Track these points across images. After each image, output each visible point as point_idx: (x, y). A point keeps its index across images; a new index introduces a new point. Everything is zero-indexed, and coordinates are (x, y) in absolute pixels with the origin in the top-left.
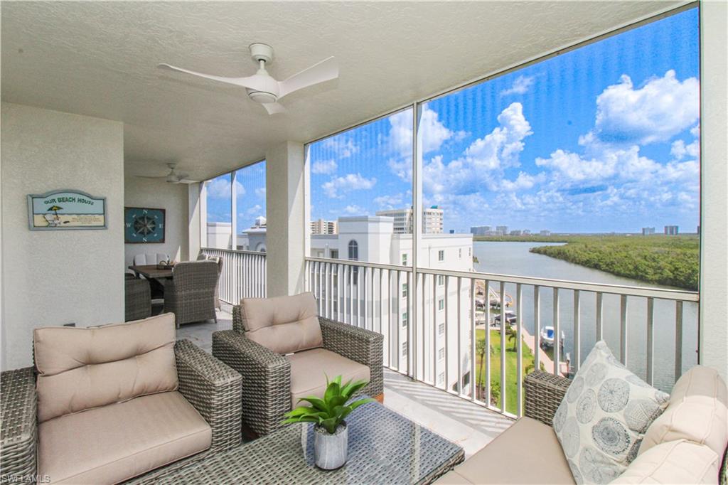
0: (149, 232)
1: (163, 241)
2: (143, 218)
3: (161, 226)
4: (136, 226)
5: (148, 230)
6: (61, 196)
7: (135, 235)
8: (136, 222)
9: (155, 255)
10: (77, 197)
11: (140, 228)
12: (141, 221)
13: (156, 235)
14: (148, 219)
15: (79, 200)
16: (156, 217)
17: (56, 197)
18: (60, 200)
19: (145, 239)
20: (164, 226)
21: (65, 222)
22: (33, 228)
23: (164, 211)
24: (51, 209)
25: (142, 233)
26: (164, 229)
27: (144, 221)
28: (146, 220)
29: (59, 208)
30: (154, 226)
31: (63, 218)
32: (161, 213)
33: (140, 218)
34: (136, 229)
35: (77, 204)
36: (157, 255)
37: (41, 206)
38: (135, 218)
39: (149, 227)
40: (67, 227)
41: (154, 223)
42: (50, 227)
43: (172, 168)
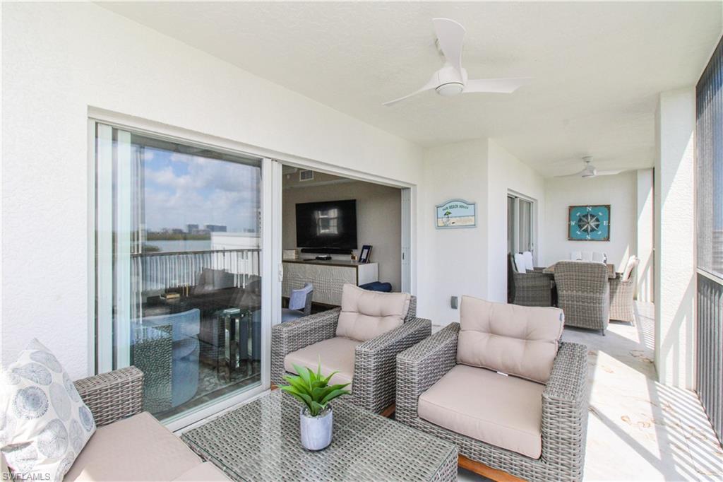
0: (593, 230)
1: (608, 239)
2: (586, 216)
3: (605, 223)
4: (580, 223)
5: (592, 227)
6: (450, 204)
7: (579, 233)
8: (580, 220)
9: (592, 253)
10: (459, 204)
11: (584, 226)
12: (584, 219)
13: (600, 233)
14: (592, 216)
15: (460, 206)
16: (600, 214)
17: (448, 205)
18: (451, 207)
19: (588, 237)
20: (609, 222)
21: (453, 223)
22: (438, 227)
23: (608, 207)
24: (445, 214)
25: (586, 231)
26: (609, 226)
27: (587, 219)
28: (589, 217)
29: (450, 213)
30: (598, 223)
31: (452, 220)
32: (606, 209)
33: (584, 216)
34: (580, 227)
35: (459, 209)
36: (594, 253)
37: (441, 212)
38: (579, 216)
39: (593, 223)
40: (453, 227)
41: (597, 220)
42: (445, 226)
43: (588, 162)
